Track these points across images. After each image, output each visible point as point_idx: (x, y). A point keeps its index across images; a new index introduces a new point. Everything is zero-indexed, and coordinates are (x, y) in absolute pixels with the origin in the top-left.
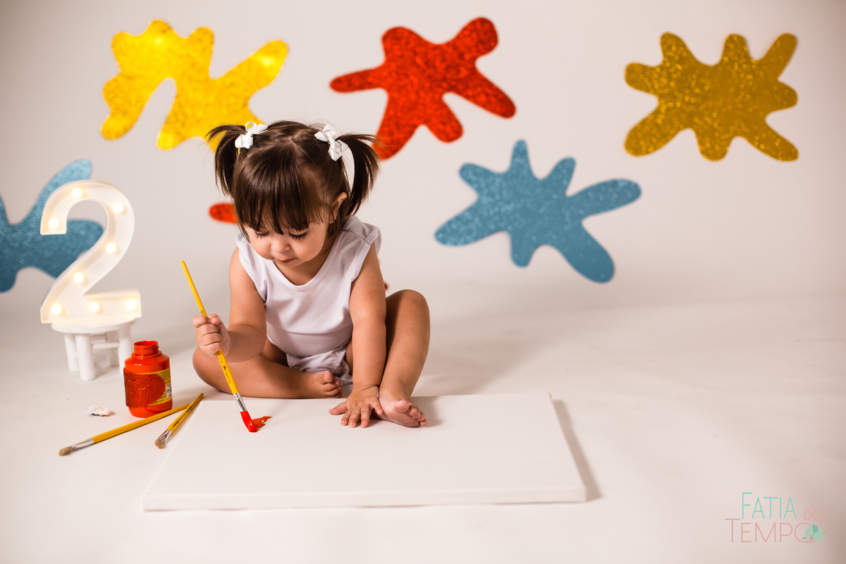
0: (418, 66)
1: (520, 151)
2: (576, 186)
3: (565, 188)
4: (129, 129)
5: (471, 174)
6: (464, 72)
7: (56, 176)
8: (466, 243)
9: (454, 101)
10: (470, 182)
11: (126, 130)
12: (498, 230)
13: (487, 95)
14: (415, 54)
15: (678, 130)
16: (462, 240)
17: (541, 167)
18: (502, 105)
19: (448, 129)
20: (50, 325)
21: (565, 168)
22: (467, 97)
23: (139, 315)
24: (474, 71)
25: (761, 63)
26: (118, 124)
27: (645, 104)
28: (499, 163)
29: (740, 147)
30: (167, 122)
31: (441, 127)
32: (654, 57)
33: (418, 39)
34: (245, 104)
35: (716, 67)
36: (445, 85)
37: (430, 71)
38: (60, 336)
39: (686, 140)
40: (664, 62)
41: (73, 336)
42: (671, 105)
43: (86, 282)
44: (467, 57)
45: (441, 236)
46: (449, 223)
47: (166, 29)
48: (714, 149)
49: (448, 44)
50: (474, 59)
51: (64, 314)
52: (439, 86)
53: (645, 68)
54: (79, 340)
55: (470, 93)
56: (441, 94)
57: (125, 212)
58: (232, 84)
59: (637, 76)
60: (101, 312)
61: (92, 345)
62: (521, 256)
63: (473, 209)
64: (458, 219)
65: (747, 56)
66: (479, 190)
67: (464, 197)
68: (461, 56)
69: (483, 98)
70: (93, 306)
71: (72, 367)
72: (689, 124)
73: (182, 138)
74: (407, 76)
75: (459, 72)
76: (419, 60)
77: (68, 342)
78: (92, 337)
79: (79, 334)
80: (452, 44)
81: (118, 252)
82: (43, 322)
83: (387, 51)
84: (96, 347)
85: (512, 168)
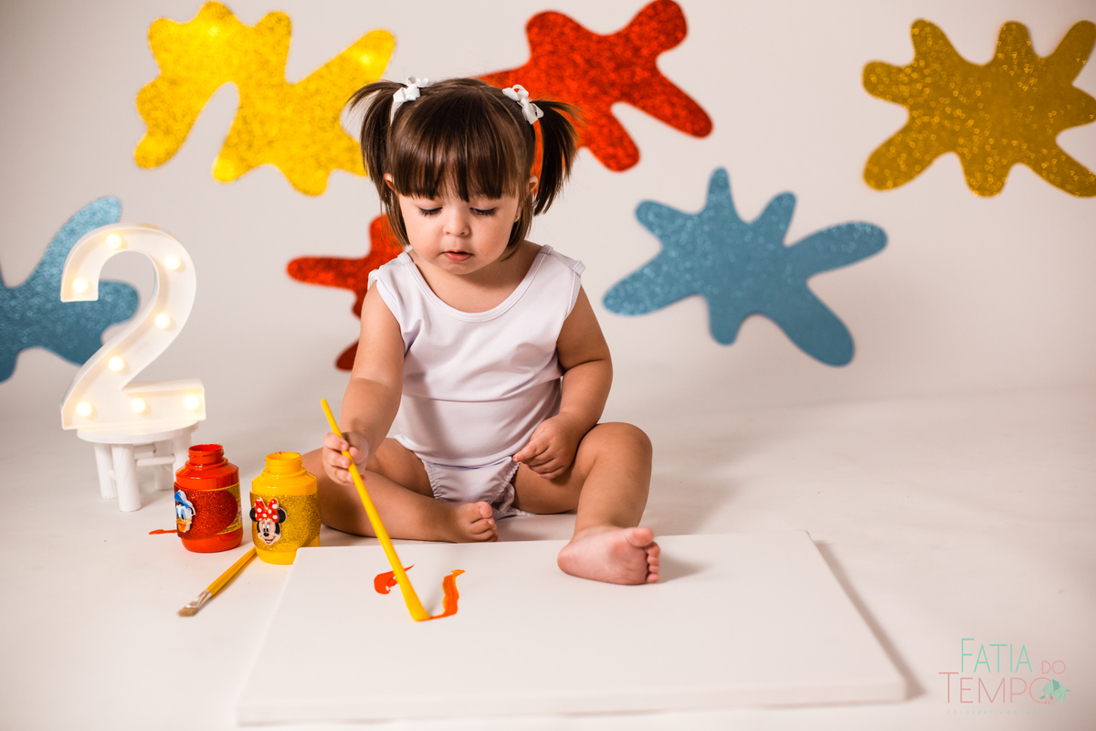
0: (575, 65)
1: (719, 183)
2: (798, 231)
3: (783, 233)
4: (173, 154)
5: (652, 215)
6: (641, 74)
7: (71, 220)
8: (647, 311)
9: (626, 114)
10: (650, 226)
11: (170, 154)
12: (691, 293)
13: (673, 105)
14: (572, 48)
15: (938, 154)
16: (641, 307)
17: (749, 205)
18: (694, 121)
19: (620, 153)
20: (74, 432)
21: (782, 207)
22: (644, 108)
23: (202, 417)
24: (654, 71)
25: (1049, 61)
26: (156, 147)
27: (892, 118)
28: (691, 199)
29: (1021, 177)
30: (227, 143)
31: (611, 150)
32: (902, 54)
33: (577, 28)
34: (336, 120)
35: (988, 66)
36: (616, 93)
37: (593, 73)
38: (90, 447)
39: (948, 167)
40: (917, 60)
41: (109, 448)
42: (926, 119)
43: (126, 370)
44: (645, 52)
45: (611, 302)
46: (623, 283)
47: (225, 14)
48: (986, 179)
49: (618, 35)
50: (655, 54)
51: (94, 416)
52: (606, 93)
53: (888, 69)
54: (118, 453)
55: (649, 103)
56: (609, 105)
57: (182, 269)
58: (318, 91)
59: (879, 79)
60: (148, 412)
61: (136, 461)
62: (724, 331)
63: (655, 264)
64: (636, 277)
65: (1030, 52)
66: (663, 237)
67: (643, 248)
68: (637, 50)
69: (667, 111)
70: (137, 404)
71: (106, 491)
72: (951, 147)
73: (248, 167)
74: (561, 79)
75: (633, 74)
76: (578, 59)
77: (101, 457)
78: (135, 449)
79: (117, 445)
80: (623, 36)
81: (172, 327)
82: (65, 427)
83: (534, 45)
84: (142, 463)
85: (709, 207)
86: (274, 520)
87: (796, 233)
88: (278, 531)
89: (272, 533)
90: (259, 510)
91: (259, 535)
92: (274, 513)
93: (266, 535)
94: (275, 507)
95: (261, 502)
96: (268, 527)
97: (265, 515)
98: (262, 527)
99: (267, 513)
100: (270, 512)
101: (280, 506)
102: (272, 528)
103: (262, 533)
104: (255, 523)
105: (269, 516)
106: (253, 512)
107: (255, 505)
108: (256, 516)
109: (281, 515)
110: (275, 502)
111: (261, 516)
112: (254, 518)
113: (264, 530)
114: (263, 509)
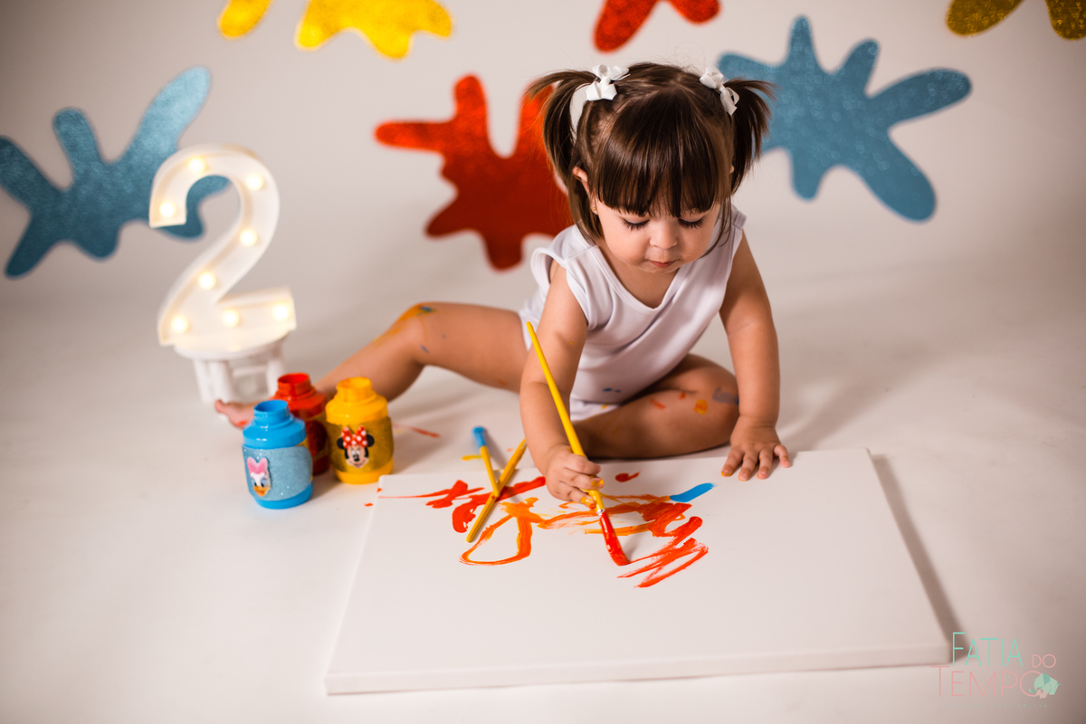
1: (801, 35)
2: (882, 77)
3: (865, 83)
5: (733, 67)
12: (775, 146)
17: (831, 54)
19: (703, 9)
20: (171, 348)
21: (864, 56)
23: (293, 327)
26: (240, 17)
28: (772, 52)
38: (188, 362)
41: (206, 362)
43: (218, 285)
51: (191, 330)
54: (213, 368)
57: (264, 187)
60: (241, 324)
61: (231, 372)
62: (806, 183)
70: (230, 316)
73: (332, 32)
77: (200, 369)
78: (227, 365)
79: (212, 361)
81: (259, 242)
82: (164, 342)
84: (238, 373)
85: (791, 58)
86: (363, 446)
87: (878, 82)
88: (367, 455)
90: (348, 439)
92: (363, 438)
93: (357, 460)
94: (364, 433)
96: (358, 452)
98: (351, 453)
99: (356, 440)
100: (359, 439)
101: (367, 431)
102: (361, 453)
103: (351, 459)
104: (343, 452)
105: (358, 443)
106: (340, 441)
107: (343, 434)
108: (345, 444)
109: (370, 440)
110: (363, 429)
111: (349, 443)
112: (341, 446)
113: (354, 456)
114: (351, 437)
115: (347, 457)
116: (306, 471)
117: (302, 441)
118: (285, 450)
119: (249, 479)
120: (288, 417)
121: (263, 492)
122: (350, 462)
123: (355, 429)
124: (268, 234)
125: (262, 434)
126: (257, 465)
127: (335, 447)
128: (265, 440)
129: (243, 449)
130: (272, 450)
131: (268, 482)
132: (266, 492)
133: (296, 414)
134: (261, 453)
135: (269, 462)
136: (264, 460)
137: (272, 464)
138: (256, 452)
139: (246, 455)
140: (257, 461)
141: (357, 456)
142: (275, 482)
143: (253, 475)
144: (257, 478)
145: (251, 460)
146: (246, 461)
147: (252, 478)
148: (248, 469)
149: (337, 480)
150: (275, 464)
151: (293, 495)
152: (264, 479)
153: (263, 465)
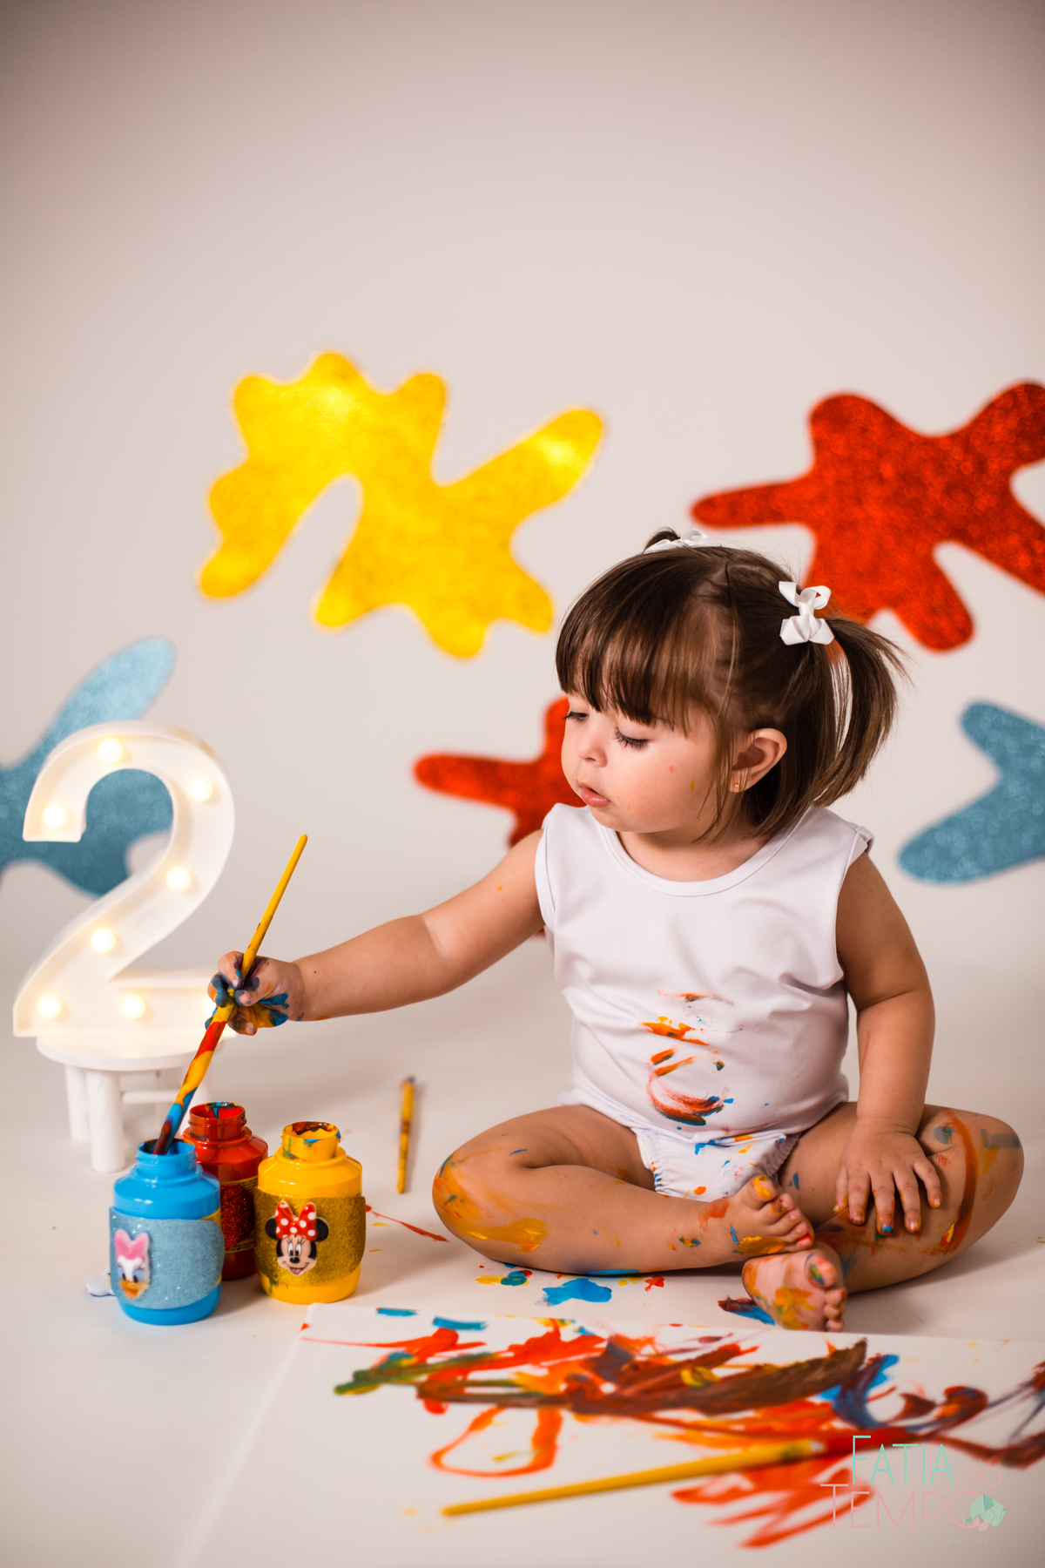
0: (881, 480)
4: (254, 580)
5: (987, 725)
6: (984, 502)
8: (966, 878)
9: (956, 562)
10: (984, 743)
11: (250, 582)
12: (1038, 853)
13: (1032, 553)
14: (881, 454)
16: (958, 872)
19: (943, 624)
20: (32, 1041)
22: (988, 554)
24: (1007, 499)
26: (235, 568)
30: (339, 569)
31: (931, 620)
33: (889, 423)
34: (505, 545)
36: (941, 526)
37: (909, 494)
38: (55, 1071)
41: (84, 1071)
43: (119, 950)
44: (994, 466)
45: (912, 859)
46: (931, 832)
49: (953, 437)
50: (1007, 474)
51: (65, 1017)
52: (926, 527)
54: (95, 1082)
55: (995, 546)
56: (932, 545)
57: (214, 799)
58: (481, 498)
60: (148, 1017)
61: (122, 1094)
63: (987, 804)
64: (953, 822)
66: (1002, 761)
67: (967, 775)
68: (981, 465)
69: (1023, 560)
70: (131, 1004)
71: (77, 1132)
73: (366, 606)
74: (859, 501)
75: (974, 499)
76: (888, 470)
77: (73, 1080)
78: (120, 1077)
79: (93, 1071)
80: (961, 438)
81: (194, 888)
82: (18, 1032)
83: (819, 445)
84: (132, 1098)
86: (308, 1238)
88: (313, 1254)
89: (304, 1258)
90: (284, 1222)
91: (280, 1260)
92: (310, 1225)
93: (296, 1260)
94: (312, 1216)
95: (286, 1209)
96: (299, 1248)
97: (294, 1230)
98: (287, 1247)
99: (297, 1226)
100: (303, 1224)
101: (318, 1215)
102: (305, 1249)
103: (286, 1257)
104: (275, 1243)
105: (301, 1232)
106: (273, 1224)
107: (277, 1213)
108: (278, 1230)
109: (322, 1230)
110: (311, 1209)
111: (286, 1230)
112: (272, 1235)
113: (291, 1253)
114: (290, 1221)
115: (280, 1254)
116: (214, 1267)
117: (211, 1213)
118: (182, 1223)
119: (115, 1265)
120: (194, 1170)
121: (134, 1292)
122: (283, 1262)
123: (300, 1208)
124: (210, 879)
125: (145, 1192)
126: (131, 1244)
127: (263, 1234)
128: (148, 1202)
129: (111, 1215)
130: (160, 1222)
131: (145, 1275)
132: (140, 1293)
133: (210, 1168)
134: (139, 1224)
135: (151, 1240)
136: (144, 1237)
137: (156, 1245)
138: (131, 1221)
139: (114, 1224)
140: (132, 1238)
141: (297, 1253)
142: (159, 1276)
143: (121, 1259)
144: (128, 1266)
145: (122, 1234)
146: (113, 1235)
147: (120, 1266)
148: (116, 1249)
149: (261, 1292)
150: (162, 1245)
151: (186, 1303)
152: (140, 1269)
153: (140, 1245)
